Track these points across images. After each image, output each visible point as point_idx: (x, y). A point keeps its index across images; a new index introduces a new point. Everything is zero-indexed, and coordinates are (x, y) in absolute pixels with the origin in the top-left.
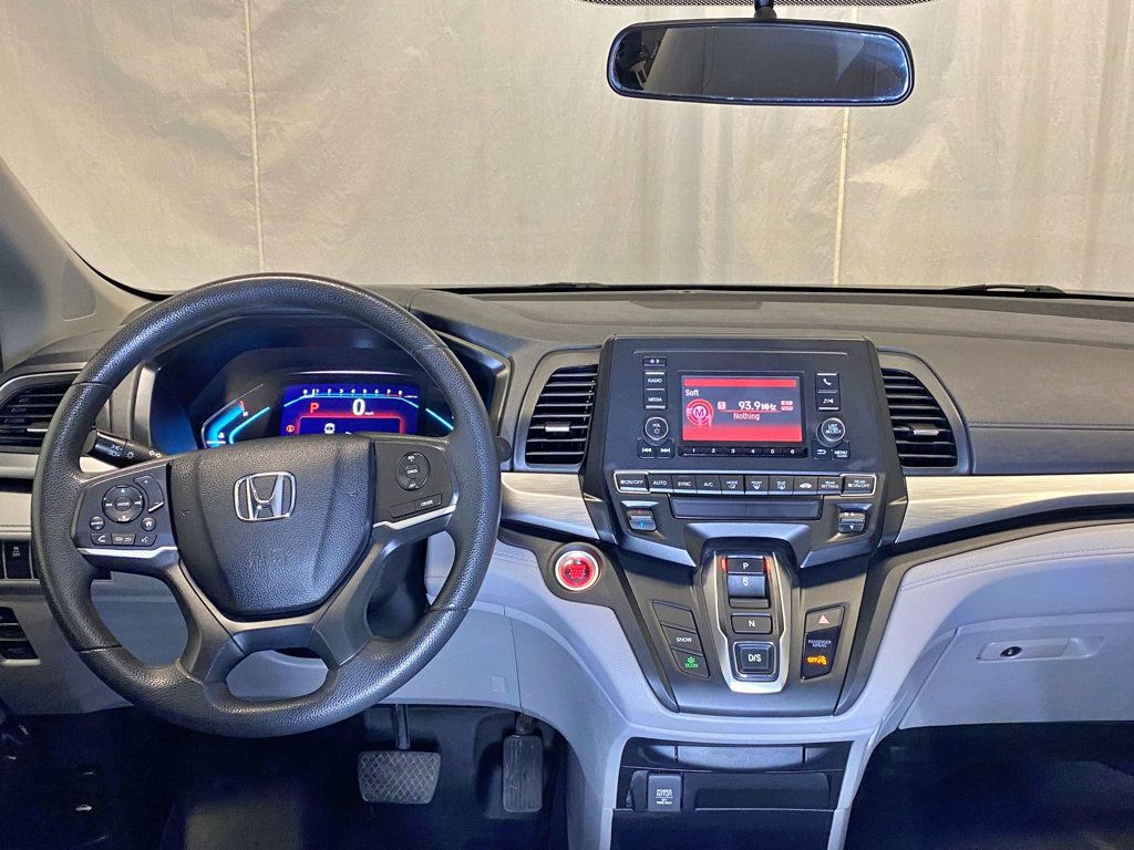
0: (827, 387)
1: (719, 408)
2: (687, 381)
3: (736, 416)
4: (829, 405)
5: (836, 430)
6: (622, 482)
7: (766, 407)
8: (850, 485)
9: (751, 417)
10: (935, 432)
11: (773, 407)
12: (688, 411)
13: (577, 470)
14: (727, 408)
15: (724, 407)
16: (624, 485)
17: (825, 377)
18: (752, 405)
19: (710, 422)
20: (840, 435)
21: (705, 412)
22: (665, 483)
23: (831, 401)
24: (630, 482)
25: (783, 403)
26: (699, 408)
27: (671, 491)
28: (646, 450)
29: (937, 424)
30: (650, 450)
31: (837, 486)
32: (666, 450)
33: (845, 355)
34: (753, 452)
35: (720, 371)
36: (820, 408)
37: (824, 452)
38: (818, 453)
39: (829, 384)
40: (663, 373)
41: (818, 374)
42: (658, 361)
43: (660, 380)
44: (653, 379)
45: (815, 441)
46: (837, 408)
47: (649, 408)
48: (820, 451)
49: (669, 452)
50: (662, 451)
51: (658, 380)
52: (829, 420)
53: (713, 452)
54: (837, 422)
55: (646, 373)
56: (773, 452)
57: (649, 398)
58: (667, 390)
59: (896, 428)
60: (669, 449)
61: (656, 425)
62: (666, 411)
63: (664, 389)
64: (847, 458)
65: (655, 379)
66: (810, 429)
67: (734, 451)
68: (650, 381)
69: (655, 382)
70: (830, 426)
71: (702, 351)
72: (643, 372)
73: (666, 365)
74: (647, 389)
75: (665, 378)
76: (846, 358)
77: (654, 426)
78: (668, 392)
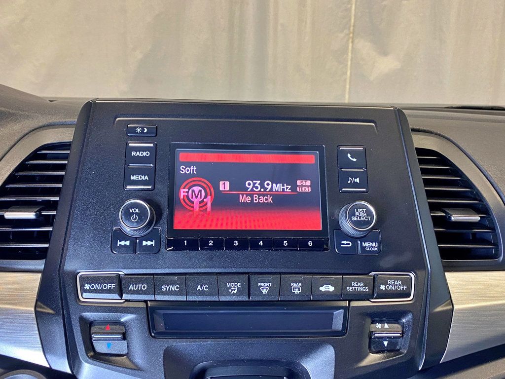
0: (351, 165)
1: (221, 188)
2: (182, 154)
3: (242, 199)
4: (355, 185)
5: (364, 216)
6: (87, 287)
7: (278, 187)
8: (383, 287)
9: (263, 200)
10: (476, 218)
11: (287, 188)
12: (183, 193)
13: (42, 267)
14: (230, 190)
15: (227, 188)
16: (90, 291)
17: (350, 152)
18: (262, 185)
19: (209, 205)
20: (369, 223)
21: (203, 192)
22: (143, 287)
23: (357, 180)
24: (97, 287)
25: (299, 183)
26: (197, 189)
27: (152, 297)
28: (123, 243)
29: (476, 209)
30: (128, 243)
31: (367, 289)
32: (149, 243)
33: (372, 126)
34: (261, 243)
35: (223, 144)
36: (343, 189)
37: (349, 244)
38: (342, 246)
39: (355, 160)
40: (152, 145)
41: (341, 148)
42: (146, 130)
43: (147, 154)
44: (138, 152)
45: (339, 229)
46: (365, 190)
47: (130, 189)
48: (345, 242)
49: (154, 245)
50: (144, 243)
51: (145, 154)
52: (356, 203)
53: (210, 245)
54: (365, 207)
55: (130, 145)
56: (285, 244)
57: (132, 176)
58: (155, 166)
59: (433, 213)
60: (154, 241)
61: (133, 210)
62: (150, 192)
63: (151, 165)
64: (379, 252)
65: (141, 152)
66: (332, 215)
67: (237, 243)
68: (134, 154)
69: (141, 155)
70: (357, 211)
71: (201, 120)
72: (125, 143)
73: (156, 135)
74: (130, 165)
75: (155, 151)
76: (374, 129)
77: (131, 212)
78: (157, 169)
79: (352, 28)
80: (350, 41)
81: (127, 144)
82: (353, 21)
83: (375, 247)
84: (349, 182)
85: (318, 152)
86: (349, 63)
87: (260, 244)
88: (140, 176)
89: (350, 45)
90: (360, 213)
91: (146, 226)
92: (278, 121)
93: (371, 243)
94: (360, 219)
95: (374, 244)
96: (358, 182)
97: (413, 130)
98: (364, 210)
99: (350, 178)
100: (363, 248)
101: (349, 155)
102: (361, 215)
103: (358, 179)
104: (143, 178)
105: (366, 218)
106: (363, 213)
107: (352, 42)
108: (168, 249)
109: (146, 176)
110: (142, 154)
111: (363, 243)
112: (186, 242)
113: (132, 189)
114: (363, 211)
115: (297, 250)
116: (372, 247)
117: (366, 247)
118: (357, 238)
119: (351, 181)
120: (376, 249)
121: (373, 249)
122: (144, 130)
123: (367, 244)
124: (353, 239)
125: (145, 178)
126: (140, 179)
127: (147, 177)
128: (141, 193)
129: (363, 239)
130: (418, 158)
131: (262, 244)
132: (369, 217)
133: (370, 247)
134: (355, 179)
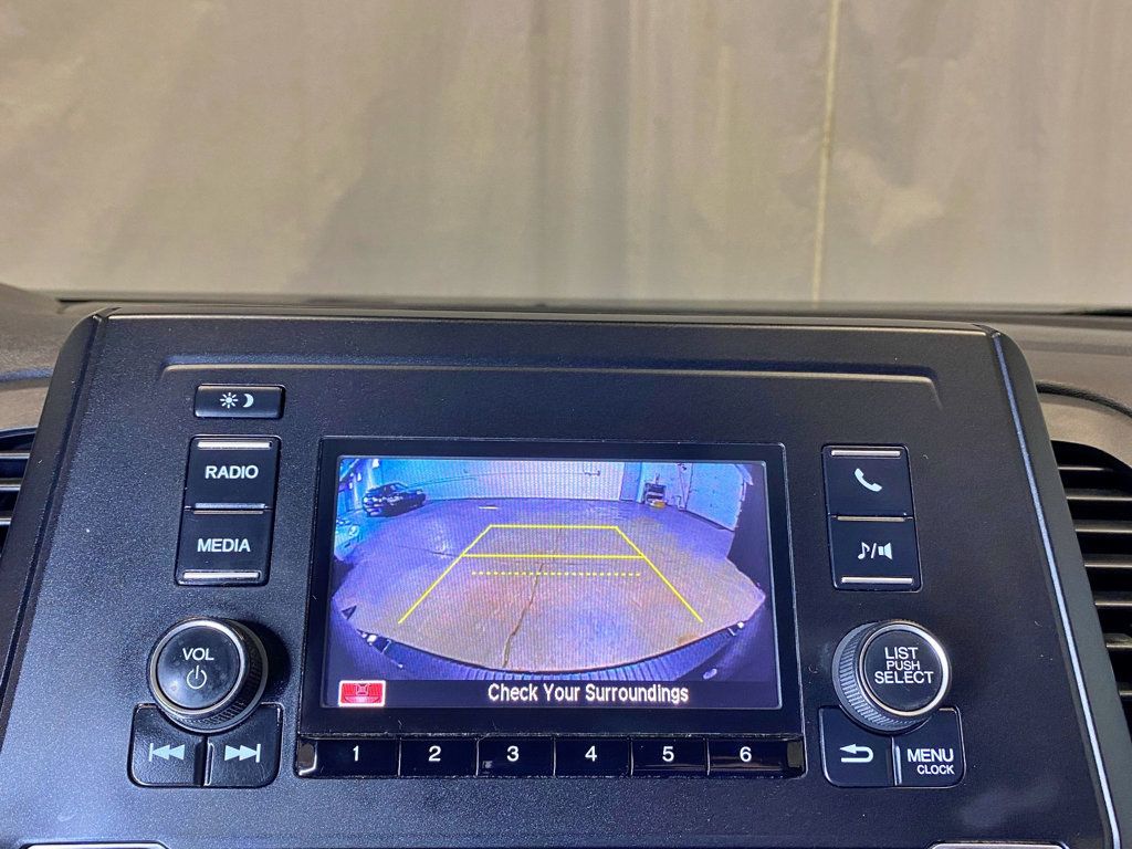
0: (866, 502)
4: (879, 566)
5: (912, 674)
17: (862, 463)
20: (930, 691)
23: (886, 551)
28: (164, 752)
30: (179, 752)
32: (245, 753)
33: (925, 384)
34: (592, 754)
35: (482, 439)
36: (844, 580)
37: (865, 755)
38: (844, 760)
39: (876, 488)
40: (265, 445)
41: (834, 453)
42: (250, 400)
43: (252, 472)
44: (224, 468)
45: (831, 707)
46: (910, 580)
47: (193, 580)
48: (852, 749)
49: (258, 760)
50: (230, 753)
51: (243, 472)
52: (887, 628)
53: (431, 759)
54: (917, 640)
55: (202, 445)
56: (668, 756)
57: (201, 541)
58: (274, 509)
59: (1112, 642)
60: (259, 746)
61: (193, 652)
62: (254, 590)
63: (262, 506)
64: (957, 778)
65: (232, 468)
66: (811, 659)
67: (516, 753)
68: (213, 473)
69: (232, 477)
70: (892, 654)
71: (417, 368)
72: (187, 441)
73: (281, 415)
74: (198, 506)
75: (272, 464)
76: (932, 395)
77: (187, 658)
78: (279, 518)
79: (827, 125)
80: (824, 152)
81: (193, 441)
82: (829, 106)
83: (945, 763)
84: (861, 556)
85: (764, 464)
86: (822, 204)
87: (587, 756)
88: (225, 540)
89: (824, 161)
90: (899, 660)
91: (230, 704)
92: (644, 371)
93: (933, 751)
94: (900, 679)
95: (941, 756)
96: (890, 556)
97: (1043, 389)
98: (913, 649)
99: (864, 545)
100: (909, 767)
101: (859, 474)
102: (902, 667)
103: (888, 547)
104: (234, 544)
105: (919, 677)
106: (910, 659)
107: (830, 156)
108: (301, 773)
109: (245, 541)
110: (235, 472)
111: (909, 751)
112: (356, 749)
113: (200, 580)
114: (910, 652)
115: (703, 774)
116: (937, 762)
117: (919, 763)
118: (887, 735)
119: (868, 554)
120: (949, 769)
121: (939, 769)
122: (245, 400)
123: (919, 755)
124: (878, 738)
125: (242, 547)
126: (225, 550)
127: (245, 544)
128: (226, 595)
129: (910, 736)
130: (1061, 471)
131: (594, 757)
132: (929, 673)
133: (929, 764)
134: (880, 548)
